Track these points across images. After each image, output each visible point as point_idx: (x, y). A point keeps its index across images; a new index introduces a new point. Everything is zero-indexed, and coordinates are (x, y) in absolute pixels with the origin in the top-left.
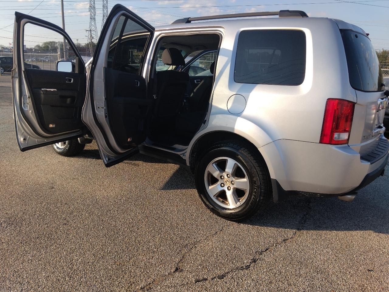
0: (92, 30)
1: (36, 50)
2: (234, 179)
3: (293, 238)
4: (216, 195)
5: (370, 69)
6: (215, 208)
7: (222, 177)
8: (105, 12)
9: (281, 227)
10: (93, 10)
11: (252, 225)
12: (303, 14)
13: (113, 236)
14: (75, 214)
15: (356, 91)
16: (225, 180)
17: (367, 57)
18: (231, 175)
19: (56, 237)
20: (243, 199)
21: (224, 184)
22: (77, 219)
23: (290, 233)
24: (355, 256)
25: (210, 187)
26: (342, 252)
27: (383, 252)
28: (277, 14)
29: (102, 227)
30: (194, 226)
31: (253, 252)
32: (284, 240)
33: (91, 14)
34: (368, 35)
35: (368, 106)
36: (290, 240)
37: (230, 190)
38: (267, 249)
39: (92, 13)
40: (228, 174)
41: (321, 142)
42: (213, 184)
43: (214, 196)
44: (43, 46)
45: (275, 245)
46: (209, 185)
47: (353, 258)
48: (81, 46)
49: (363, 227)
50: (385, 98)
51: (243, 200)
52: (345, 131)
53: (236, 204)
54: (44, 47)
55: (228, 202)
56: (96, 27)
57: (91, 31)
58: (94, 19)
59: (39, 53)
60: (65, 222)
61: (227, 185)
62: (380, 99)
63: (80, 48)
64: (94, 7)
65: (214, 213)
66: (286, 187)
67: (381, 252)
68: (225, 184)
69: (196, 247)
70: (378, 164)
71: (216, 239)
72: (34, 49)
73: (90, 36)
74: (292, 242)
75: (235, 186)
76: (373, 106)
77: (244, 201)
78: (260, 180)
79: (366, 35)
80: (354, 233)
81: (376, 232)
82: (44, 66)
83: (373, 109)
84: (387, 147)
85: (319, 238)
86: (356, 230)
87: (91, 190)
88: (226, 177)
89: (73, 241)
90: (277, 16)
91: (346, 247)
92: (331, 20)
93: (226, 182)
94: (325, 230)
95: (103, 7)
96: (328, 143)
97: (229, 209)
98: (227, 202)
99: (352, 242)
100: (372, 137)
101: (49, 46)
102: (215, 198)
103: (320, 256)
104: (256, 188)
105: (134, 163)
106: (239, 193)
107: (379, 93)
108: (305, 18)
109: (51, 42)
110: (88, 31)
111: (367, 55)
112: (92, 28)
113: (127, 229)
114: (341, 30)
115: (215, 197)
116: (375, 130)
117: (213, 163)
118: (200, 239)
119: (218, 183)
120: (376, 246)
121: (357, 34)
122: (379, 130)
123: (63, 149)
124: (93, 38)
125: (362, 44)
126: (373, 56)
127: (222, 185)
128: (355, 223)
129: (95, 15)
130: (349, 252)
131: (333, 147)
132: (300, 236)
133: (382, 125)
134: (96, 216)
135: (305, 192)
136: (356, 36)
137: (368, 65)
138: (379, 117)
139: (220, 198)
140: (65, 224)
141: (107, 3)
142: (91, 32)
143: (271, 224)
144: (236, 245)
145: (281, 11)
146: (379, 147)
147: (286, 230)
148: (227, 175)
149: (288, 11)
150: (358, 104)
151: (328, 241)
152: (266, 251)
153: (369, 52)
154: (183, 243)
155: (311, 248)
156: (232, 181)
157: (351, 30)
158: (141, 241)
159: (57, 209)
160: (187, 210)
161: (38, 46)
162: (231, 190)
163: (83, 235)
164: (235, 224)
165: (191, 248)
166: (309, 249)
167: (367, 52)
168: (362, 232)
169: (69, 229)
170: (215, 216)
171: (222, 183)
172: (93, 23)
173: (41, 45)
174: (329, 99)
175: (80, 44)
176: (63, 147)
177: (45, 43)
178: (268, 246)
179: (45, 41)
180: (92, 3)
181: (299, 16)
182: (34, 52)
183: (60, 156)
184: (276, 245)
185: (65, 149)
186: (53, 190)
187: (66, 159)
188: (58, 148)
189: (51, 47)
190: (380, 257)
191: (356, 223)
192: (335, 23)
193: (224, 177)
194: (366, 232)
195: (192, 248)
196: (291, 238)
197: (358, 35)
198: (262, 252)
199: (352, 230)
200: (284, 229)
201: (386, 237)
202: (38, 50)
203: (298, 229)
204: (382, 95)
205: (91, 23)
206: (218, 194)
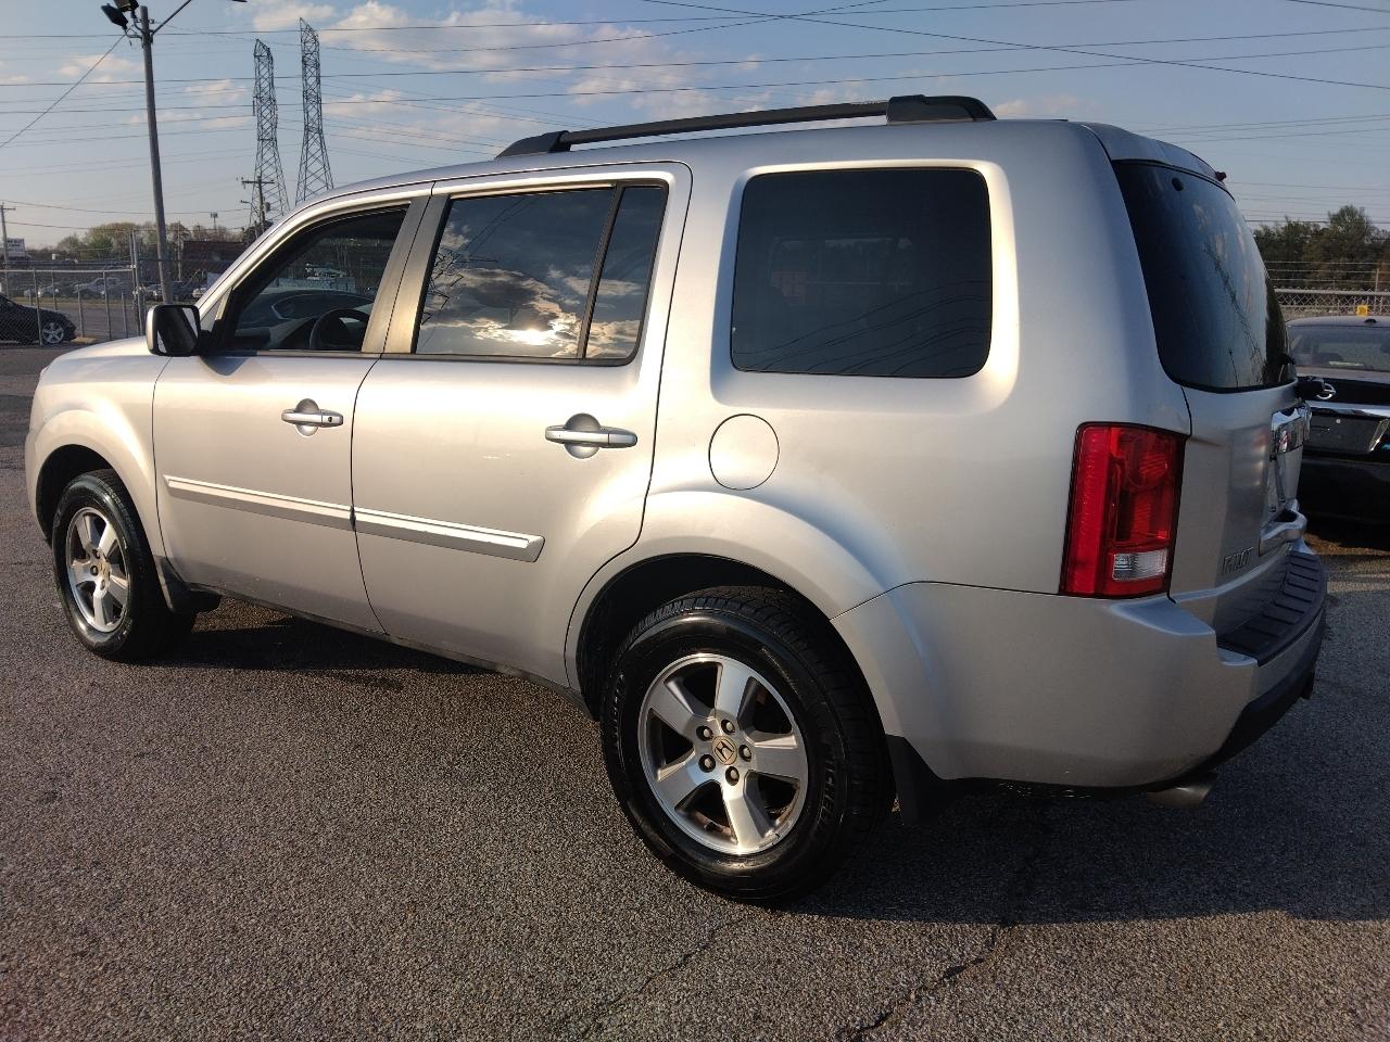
0: (266, 180)
1: (62, 255)
2: (748, 739)
3: (981, 961)
4: (685, 804)
5: (1234, 298)
6: (685, 854)
7: (706, 732)
8: (312, 114)
9: (939, 916)
10: (268, 111)
11: (826, 914)
12: (973, 110)
13: (271, 996)
14: (128, 904)
15: (1186, 389)
16: (717, 741)
17: (1220, 252)
18: (737, 725)
19: (37, 1014)
20: (787, 816)
21: (712, 759)
22: (135, 927)
23: (970, 938)
24: (1220, 1025)
25: (662, 774)
26: (1171, 1012)
27: (1327, 1002)
28: (883, 109)
29: (228, 961)
30: (599, 936)
31: (826, 1034)
32: (951, 973)
33: (260, 125)
34: (1221, 176)
35: (1233, 440)
36: (973, 969)
37: (737, 780)
38: (883, 1018)
39: (264, 122)
40: (727, 721)
41: (1065, 589)
42: (671, 760)
43: (677, 807)
44: (91, 238)
45: (913, 996)
46: (657, 765)
47: (1217, 1035)
48: (227, 238)
49: (1248, 895)
50: (1299, 407)
51: (787, 821)
52: (1153, 545)
53: (762, 835)
54: (93, 245)
55: (733, 831)
56: (279, 171)
57: (260, 182)
58: (273, 140)
59: (73, 266)
60: (82, 943)
61: (723, 763)
62: (1279, 415)
63: (225, 243)
64: (272, 100)
65: (679, 875)
66: (944, 768)
67: (1322, 1001)
68: (716, 758)
69: (600, 1025)
70: (1285, 662)
71: (685, 984)
72: (56, 251)
73: (258, 199)
74: (980, 978)
75: (754, 766)
76: (1257, 435)
77: (791, 823)
78: (844, 741)
79: (1213, 178)
80: (1216, 923)
81: (1295, 915)
82: (85, 315)
83: (1259, 444)
84: (1316, 588)
85: (1084, 954)
86: (1224, 910)
87: (205, 800)
88: (721, 732)
89: (103, 1029)
90: (882, 120)
91: (1187, 986)
92: (1078, 129)
93: (721, 751)
94: (1105, 919)
95: (306, 95)
96: (1092, 592)
97: (735, 858)
98: (727, 831)
99: (1208, 962)
100: (1260, 555)
101: (113, 240)
102: (683, 816)
103: (1089, 1032)
104: (831, 775)
105: (383, 680)
106: (768, 794)
107: (1273, 394)
108: (984, 125)
109: (117, 224)
110: (251, 185)
111: (1219, 246)
112: (266, 173)
113: (328, 963)
114: (1116, 164)
115: (681, 811)
116: (1269, 529)
117: (667, 680)
118: (620, 991)
119: (691, 757)
120: (1302, 976)
121: (1175, 174)
122: (1282, 527)
123: (109, 637)
124: (268, 209)
125: (1198, 209)
126: (1243, 250)
127: (707, 763)
128: (1216, 883)
129: (274, 126)
130: (1199, 1008)
131: (1115, 609)
132: (1010, 951)
133: (1294, 508)
134: (209, 912)
135: (1017, 784)
136: (1177, 185)
137: (1226, 282)
138: (1280, 478)
139: (699, 815)
140: (83, 954)
141: (319, 83)
142: (260, 188)
143: (902, 906)
144: (760, 1007)
145: (894, 100)
146: (1289, 590)
147: (958, 927)
148: (724, 724)
149: (920, 98)
150: (1196, 440)
151: (1117, 967)
152: (878, 1024)
153: (1225, 234)
154: (550, 1013)
155: (1054, 1000)
156: (743, 747)
157: (1157, 164)
158: (383, 1012)
159: (57, 890)
160: (574, 869)
161: (72, 241)
162: (741, 783)
163: (151, 998)
164: (763, 917)
165: (584, 1034)
166: (1047, 1006)
167: (1217, 237)
168: (1244, 919)
169: (96, 976)
170: (684, 886)
171: (705, 757)
172: (268, 156)
173: (81, 236)
174: (1083, 426)
175: (223, 231)
176: (110, 626)
177: (96, 231)
178: (886, 1002)
179: (97, 224)
180: (265, 84)
181: (963, 117)
182: (56, 265)
183: (101, 662)
184: (919, 998)
185: (116, 633)
186: (53, 806)
187: (122, 674)
188: (91, 628)
189: (120, 243)
190: (1318, 1021)
191: (1221, 881)
192: (1092, 139)
193: (711, 732)
194: (1260, 915)
195: (586, 1031)
196: (974, 963)
197: (1182, 178)
198: (862, 1029)
199: (1205, 912)
200: (949, 927)
201: (1337, 932)
202: (70, 256)
203: (1004, 923)
204: (1285, 397)
205: (260, 154)
206: (689, 800)
